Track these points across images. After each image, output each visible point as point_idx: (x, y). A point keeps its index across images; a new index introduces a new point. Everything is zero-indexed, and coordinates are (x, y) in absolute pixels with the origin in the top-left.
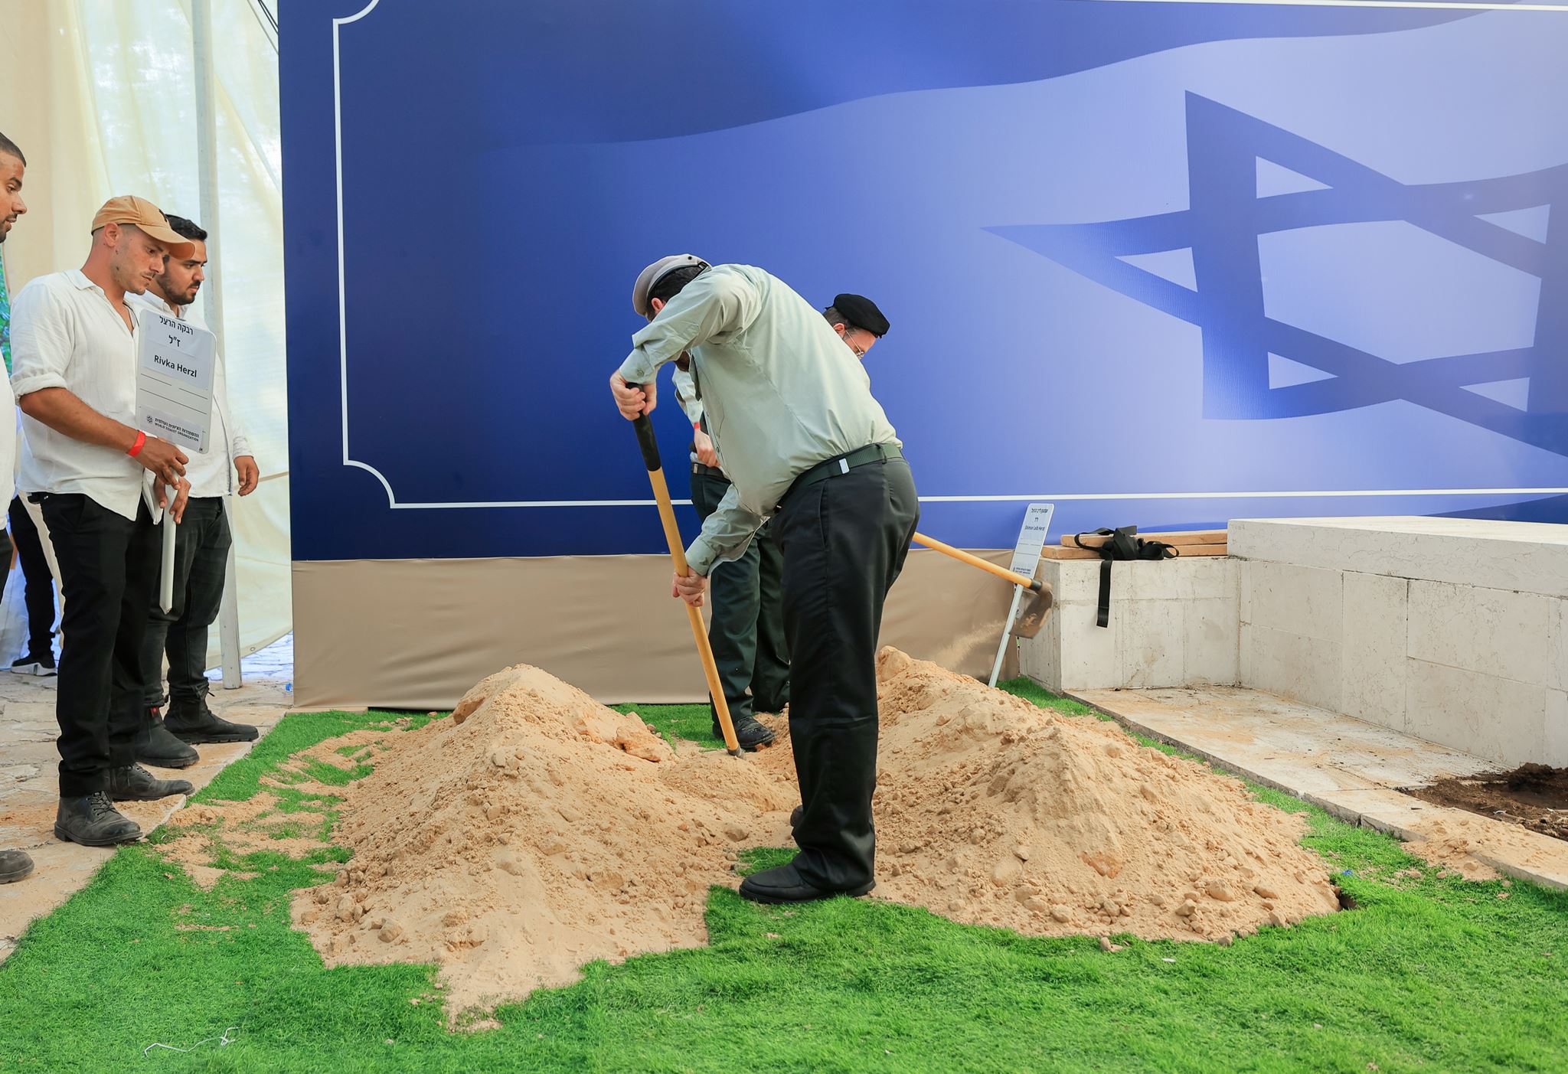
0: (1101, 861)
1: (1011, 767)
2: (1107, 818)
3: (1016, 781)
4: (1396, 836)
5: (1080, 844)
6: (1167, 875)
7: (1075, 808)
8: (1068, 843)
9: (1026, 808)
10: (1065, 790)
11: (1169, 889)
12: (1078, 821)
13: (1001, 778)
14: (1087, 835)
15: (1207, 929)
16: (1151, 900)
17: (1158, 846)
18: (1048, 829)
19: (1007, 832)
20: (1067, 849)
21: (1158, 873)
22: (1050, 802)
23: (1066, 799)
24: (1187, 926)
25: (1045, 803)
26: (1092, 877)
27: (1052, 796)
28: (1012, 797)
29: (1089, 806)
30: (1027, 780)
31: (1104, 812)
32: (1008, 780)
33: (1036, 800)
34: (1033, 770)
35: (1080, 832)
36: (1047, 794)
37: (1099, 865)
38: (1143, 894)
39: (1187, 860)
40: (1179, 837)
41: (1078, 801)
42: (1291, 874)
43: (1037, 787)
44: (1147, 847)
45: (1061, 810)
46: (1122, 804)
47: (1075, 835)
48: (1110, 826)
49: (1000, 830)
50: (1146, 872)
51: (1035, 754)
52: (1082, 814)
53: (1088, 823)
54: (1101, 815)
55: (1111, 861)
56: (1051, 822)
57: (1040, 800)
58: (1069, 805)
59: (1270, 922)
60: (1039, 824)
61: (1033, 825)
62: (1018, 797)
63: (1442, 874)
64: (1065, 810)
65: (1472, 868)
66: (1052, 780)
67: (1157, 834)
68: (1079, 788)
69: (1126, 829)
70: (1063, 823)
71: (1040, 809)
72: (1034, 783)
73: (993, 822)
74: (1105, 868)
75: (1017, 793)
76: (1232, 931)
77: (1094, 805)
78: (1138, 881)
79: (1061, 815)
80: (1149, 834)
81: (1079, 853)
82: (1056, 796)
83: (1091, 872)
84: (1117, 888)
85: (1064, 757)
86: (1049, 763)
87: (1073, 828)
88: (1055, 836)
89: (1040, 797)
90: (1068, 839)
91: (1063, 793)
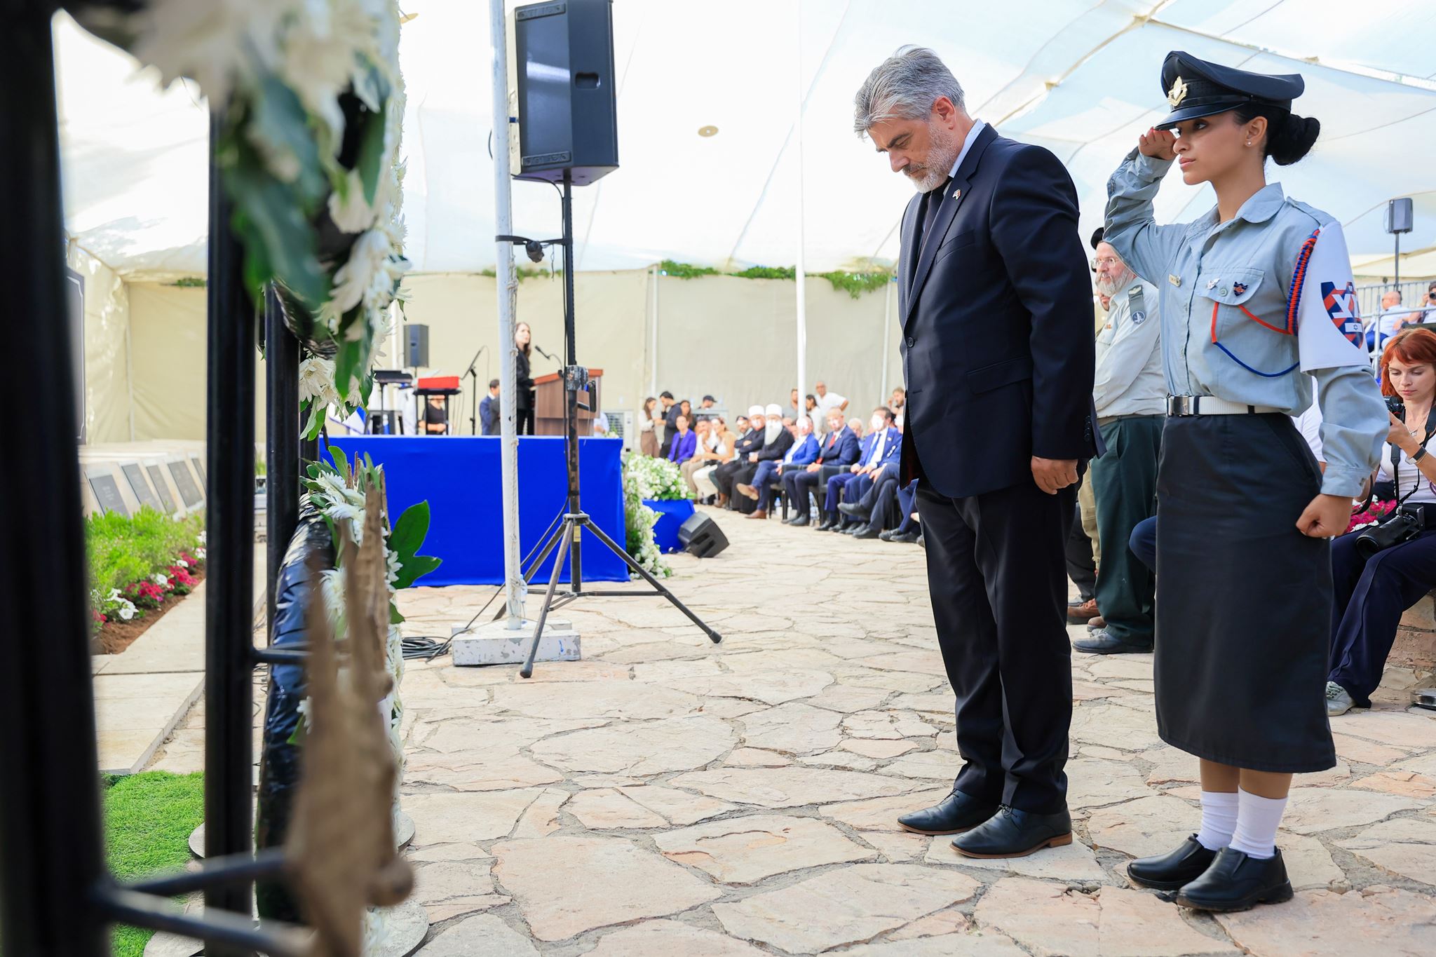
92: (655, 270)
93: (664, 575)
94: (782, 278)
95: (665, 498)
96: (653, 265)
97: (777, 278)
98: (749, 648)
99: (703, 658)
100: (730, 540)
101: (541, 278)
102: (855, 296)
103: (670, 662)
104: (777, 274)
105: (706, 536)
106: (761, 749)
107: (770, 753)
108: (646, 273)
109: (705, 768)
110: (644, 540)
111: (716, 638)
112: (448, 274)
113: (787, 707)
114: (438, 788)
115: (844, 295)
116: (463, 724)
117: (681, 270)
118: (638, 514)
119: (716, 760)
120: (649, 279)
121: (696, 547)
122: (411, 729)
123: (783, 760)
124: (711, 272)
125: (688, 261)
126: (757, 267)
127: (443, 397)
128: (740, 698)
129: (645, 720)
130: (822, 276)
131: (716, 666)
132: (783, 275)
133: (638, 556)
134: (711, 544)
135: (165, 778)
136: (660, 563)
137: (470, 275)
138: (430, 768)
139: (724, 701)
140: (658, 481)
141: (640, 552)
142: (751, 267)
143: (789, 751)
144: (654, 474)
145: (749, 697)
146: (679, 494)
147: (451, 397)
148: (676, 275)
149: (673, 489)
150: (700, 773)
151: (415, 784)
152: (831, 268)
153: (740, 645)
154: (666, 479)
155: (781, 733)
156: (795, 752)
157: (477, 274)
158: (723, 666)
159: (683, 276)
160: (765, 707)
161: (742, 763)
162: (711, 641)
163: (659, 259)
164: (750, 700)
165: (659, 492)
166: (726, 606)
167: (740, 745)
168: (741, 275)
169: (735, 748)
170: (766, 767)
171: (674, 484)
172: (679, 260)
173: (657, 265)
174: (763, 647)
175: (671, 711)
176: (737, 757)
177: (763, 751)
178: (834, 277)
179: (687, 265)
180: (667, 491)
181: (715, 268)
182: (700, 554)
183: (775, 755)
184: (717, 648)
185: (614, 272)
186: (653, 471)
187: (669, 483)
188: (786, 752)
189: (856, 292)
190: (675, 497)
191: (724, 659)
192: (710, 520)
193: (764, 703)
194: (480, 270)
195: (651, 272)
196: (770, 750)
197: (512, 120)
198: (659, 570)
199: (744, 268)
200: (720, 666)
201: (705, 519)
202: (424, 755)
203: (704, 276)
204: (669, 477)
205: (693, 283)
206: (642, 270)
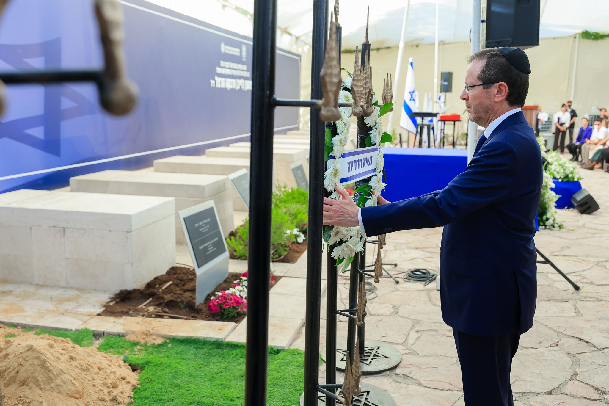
0: (75, 393)
1: (16, 370)
2: (67, 375)
3: (22, 375)
4: (121, 336)
5: (64, 391)
6: (97, 388)
7: (55, 377)
8: (59, 393)
9: (34, 386)
10: (49, 371)
11: (101, 392)
12: (58, 381)
13: (12, 377)
14: (64, 386)
15: (122, 401)
16: (100, 400)
17: (89, 378)
18: (47, 390)
19: (32, 400)
20: (59, 395)
21: (95, 388)
22: (44, 379)
23: (51, 375)
24: (116, 403)
25: (43, 380)
26: (75, 402)
27: (44, 376)
28: (24, 383)
29: (59, 373)
30: (29, 373)
31: (65, 373)
32: (16, 377)
33: (38, 380)
34: (30, 368)
35: (61, 386)
36: (42, 376)
37: (75, 395)
38: (96, 399)
39: (100, 378)
40: (92, 370)
41: (55, 373)
42: (117, 366)
43: (37, 374)
44: (86, 380)
45: (50, 380)
46: (68, 367)
47: (61, 388)
48: (71, 378)
49: (29, 401)
50: (91, 390)
51: (26, 360)
52: (58, 378)
53: (63, 381)
54: (65, 375)
55: (78, 392)
56: (48, 387)
57: (40, 380)
58: (53, 377)
59: (133, 387)
60: (43, 390)
61: (41, 392)
62: (27, 382)
63: (149, 344)
64: (51, 379)
65: (155, 339)
66: (41, 369)
67: (85, 373)
68: (53, 368)
69: (75, 376)
70: (53, 385)
71: (41, 384)
72: (33, 374)
73: (23, 398)
74: (77, 396)
75: (26, 381)
76: (128, 397)
77: (61, 372)
78: (91, 395)
79: (51, 382)
80: (83, 374)
81: (65, 395)
82: (46, 375)
83: (74, 400)
84: (86, 402)
85: (43, 357)
86: (36, 362)
87: (58, 385)
88: (52, 392)
89: (39, 378)
90: (58, 391)
91: (49, 373)
92: (577, 36)
93: (558, 228)
95: (565, 180)
96: (576, 34)
98: (594, 298)
99: (567, 301)
100: (600, 206)
103: (548, 302)
105: (586, 203)
106: (586, 384)
107: (590, 387)
108: (572, 39)
109: (550, 393)
110: (549, 209)
111: (577, 288)
113: (607, 352)
114: (413, 381)
116: (433, 336)
117: (593, 35)
118: (546, 196)
119: (558, 387)
120: (574, 41)
121: (580, 208)
122: (409, 334)
123: (596, 396)
125: (597, 31)
127: (452, 123)
128: (581, 340)
129: (525, 347)
131: (573, 308)
133: (544, 218)
134: (589, 208)
135: (298, 354)
136: (557, 222)
138: (412, 366)
139: (572, 340)
140: (562, 171)
141: (546, 215)
143: (601, 389)
144: (560, 167)
145: (586, 340)
146: (573, 178)
147: (457, 123)
148: (590, 39)
149: (570, 176)
150: (547, 396)
151: (403, 376)
153: (590, 295)
154: (567, 170)
155: (600, 372)
156: (605, 391)
158: (577, 309)
159: (593, 39)
160: (594, 349)
161: (573, 393)
162: (573, 289)
163: (580, 31)
164: (587, 342)
165: (562, 177)
166: (589, 259)
167: (574, 377)
169: (571, 379)
170: (586, 398)
171: (571, 173)
172: (593, 29)
173: (579, 34)
174: (603, 299)
175: (541, 343)
176: (572, 387)
177: (586, 385)
179: (596, 33)
180: (567, 176)
182: (583, 212)
183: (592, 390)
184: (577, 296)
185: (554, 38)
186: (560, 165)
187: (568, 173)
188: (599, 390)
190: (571, 180)
191: (579, 304)
192: (589, 195)
193: (594, 346)
195: (575, 37)
196: (590, 385)
197: (483, 21)
198: (556, 225)
200: (575, 309)
201: (586, 194)
202: (411, 356)
204: (569, 169)
205: (600, 42)
206: (570, 37)
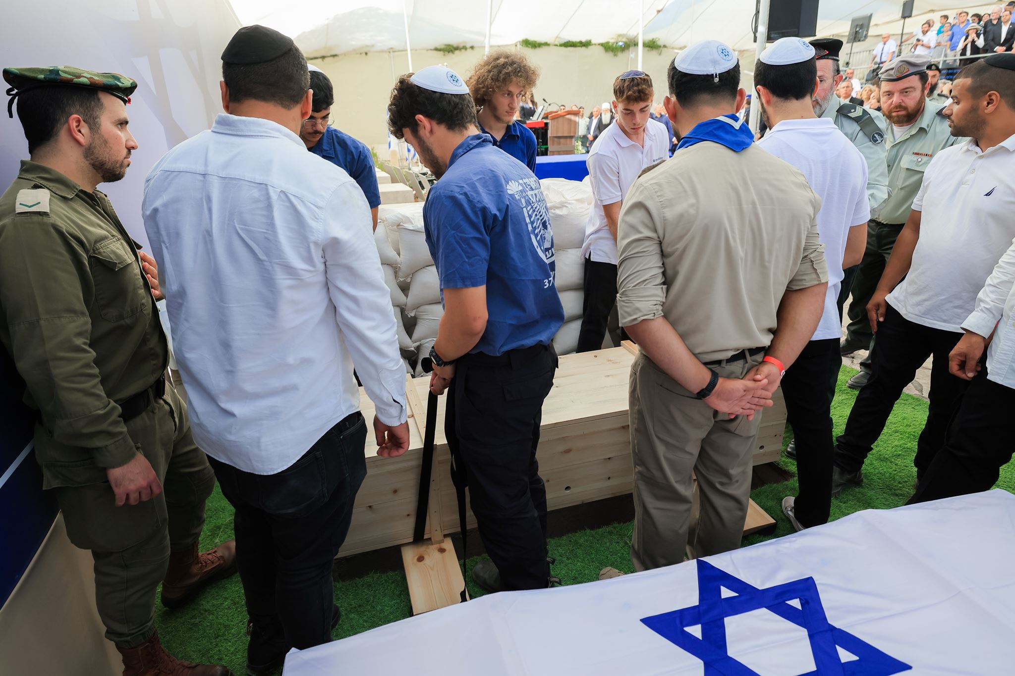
94: (581, 47)
97: (579, 46)
101: (463, 50)
102: (615, 55)
104: (579, 44)
112: (416, 50)
115: (611, 54)
117: (532, 44)
124: (546, 44)
126: (569, 41)
130: (599, 44)
132: (581, 45)
137: (427, 50)
142: (566, 41)
148: (529, 47)
152: (603, 41)
157: (431, 50)
159: (532, 47)
168: (561, 45)
172: (532, 38)
178: (606, 45)
179: (534, 42)
181: (549, 42)
189: (616, 53)
194: (433, 48)
199: (563, 42)
203: (543, 47)
205: (537, 51)
